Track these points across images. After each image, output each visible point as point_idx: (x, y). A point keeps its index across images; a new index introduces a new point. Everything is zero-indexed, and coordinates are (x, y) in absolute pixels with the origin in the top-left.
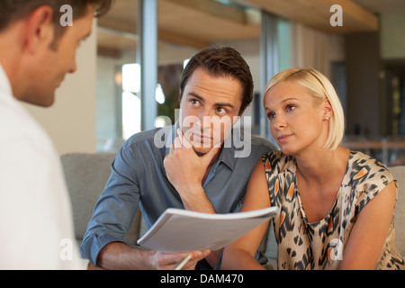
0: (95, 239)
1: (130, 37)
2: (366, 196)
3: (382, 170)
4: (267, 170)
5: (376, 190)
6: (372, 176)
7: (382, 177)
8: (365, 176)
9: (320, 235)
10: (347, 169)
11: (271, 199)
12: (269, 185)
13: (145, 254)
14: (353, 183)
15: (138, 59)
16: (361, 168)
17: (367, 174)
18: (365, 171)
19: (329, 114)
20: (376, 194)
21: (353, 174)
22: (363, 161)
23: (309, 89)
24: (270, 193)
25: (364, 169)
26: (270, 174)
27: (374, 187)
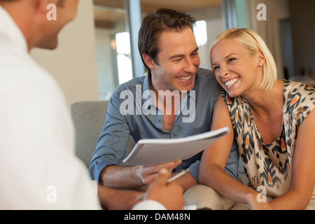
0: (96, 165)
1: (119, 11)
2: (301, 115)
3: (311, 94)
4: (228, 103)
5: (308, 110)
6: (303, 100)
7: (312, 99)
8: (298, 101)
9: (273, 152)
10: (284, 100)
11: (233, 125)
12: (231, 114)
13: (133, 169)
14: (289, 110)
15: (127, 28)
16: (294, 95)
17: (300, 99)
18: (297, 97)
19: (262, 61)
20: (308, 113)
21: (289, 103)
22: (295, 90)
23: (245, 44)
24: (232, 121)
25: (297, 95)
26: (231, 106)
27: (306, 108)
